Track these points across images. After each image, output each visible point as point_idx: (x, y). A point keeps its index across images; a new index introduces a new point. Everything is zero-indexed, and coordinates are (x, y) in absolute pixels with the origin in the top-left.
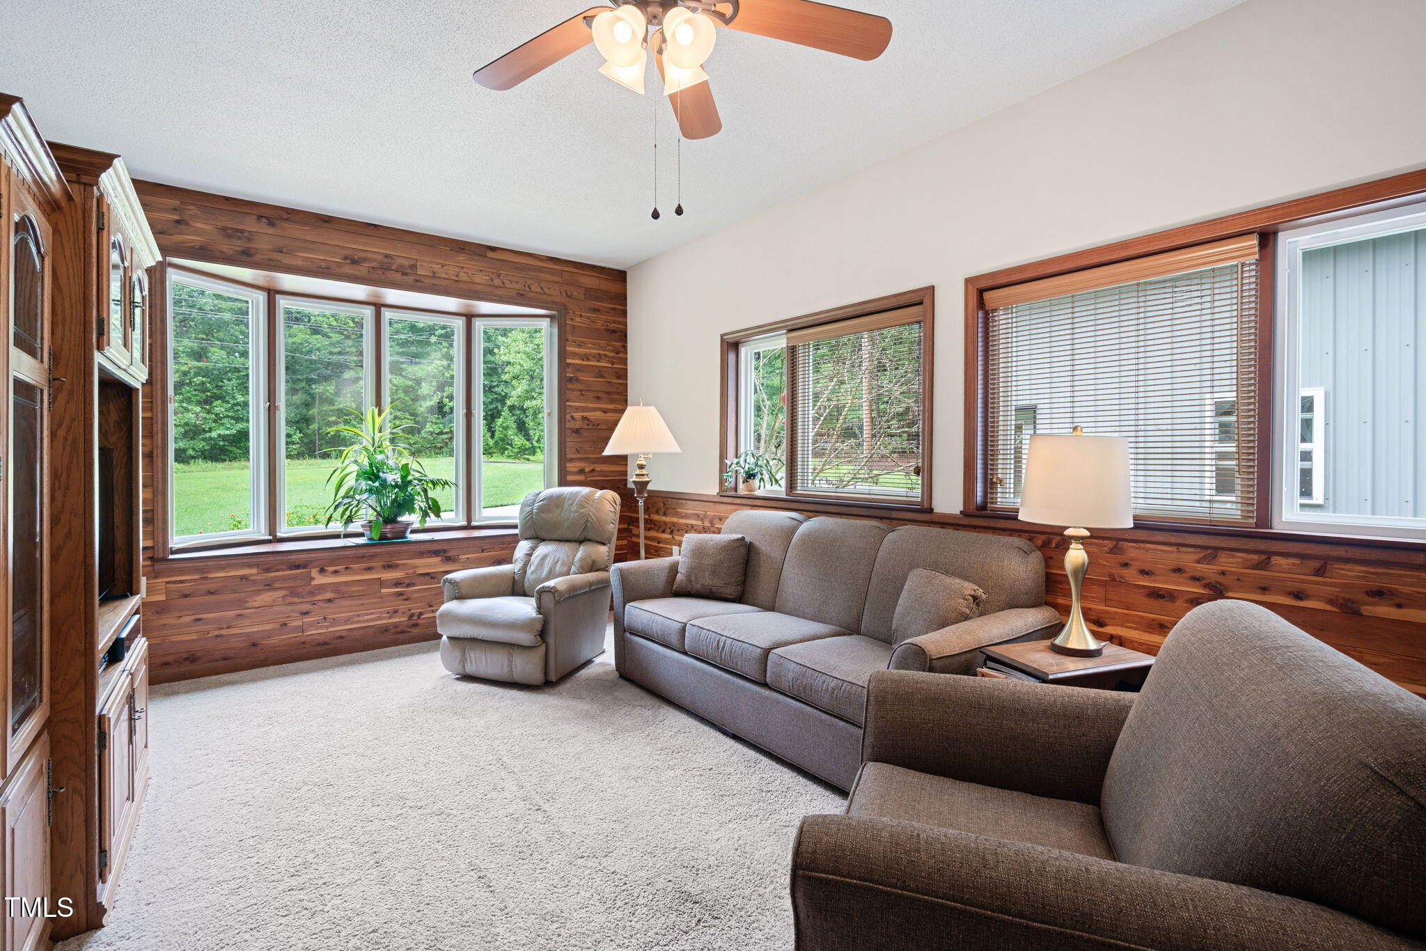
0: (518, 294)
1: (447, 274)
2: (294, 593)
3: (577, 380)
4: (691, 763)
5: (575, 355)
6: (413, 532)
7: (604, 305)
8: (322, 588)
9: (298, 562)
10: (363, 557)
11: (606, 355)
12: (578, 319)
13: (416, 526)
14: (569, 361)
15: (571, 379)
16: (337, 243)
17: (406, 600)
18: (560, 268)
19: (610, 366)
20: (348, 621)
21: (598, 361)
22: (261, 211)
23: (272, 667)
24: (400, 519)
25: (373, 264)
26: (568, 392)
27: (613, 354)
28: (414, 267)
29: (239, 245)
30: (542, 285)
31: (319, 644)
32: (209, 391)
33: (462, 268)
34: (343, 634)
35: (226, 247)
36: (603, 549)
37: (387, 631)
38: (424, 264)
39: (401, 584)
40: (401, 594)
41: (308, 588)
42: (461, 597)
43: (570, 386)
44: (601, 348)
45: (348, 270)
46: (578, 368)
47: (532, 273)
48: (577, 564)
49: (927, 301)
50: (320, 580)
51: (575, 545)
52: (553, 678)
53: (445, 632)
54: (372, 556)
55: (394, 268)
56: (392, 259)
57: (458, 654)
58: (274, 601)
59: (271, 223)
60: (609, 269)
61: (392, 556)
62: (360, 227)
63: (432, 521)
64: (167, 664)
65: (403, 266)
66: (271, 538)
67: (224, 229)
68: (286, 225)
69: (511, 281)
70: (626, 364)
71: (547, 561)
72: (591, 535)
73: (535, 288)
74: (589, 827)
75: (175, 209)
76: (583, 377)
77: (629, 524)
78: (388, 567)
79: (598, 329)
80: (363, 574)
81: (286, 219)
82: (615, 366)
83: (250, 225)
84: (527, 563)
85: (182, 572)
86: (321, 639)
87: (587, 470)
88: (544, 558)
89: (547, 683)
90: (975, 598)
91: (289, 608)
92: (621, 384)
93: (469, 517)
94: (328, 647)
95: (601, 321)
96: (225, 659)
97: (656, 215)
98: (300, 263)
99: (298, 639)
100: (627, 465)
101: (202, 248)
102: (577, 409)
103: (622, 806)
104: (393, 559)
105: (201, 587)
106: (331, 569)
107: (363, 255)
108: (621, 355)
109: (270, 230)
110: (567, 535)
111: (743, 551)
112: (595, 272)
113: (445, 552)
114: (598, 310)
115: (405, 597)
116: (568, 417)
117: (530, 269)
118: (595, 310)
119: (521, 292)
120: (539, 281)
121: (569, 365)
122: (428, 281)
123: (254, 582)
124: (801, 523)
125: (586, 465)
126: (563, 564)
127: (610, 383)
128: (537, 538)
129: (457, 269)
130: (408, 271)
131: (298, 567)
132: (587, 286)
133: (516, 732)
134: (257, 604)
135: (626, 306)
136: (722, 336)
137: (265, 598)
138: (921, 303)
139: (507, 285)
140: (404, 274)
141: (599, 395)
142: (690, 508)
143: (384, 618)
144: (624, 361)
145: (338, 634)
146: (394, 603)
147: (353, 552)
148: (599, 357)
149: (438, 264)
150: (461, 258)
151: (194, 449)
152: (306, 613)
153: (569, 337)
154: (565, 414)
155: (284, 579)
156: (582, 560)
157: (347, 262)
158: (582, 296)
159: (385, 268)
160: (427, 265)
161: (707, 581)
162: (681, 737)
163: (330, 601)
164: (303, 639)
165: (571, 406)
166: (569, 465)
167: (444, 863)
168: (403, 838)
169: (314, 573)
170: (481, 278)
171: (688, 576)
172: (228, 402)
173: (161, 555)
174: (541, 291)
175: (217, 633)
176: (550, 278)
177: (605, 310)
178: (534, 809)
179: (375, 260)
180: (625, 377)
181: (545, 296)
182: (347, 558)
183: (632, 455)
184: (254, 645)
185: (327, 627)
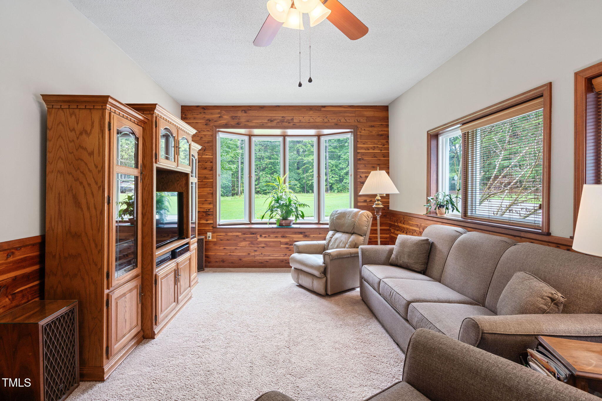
0: (335, 124)
1: (305, 120)
2: (252, 243)
3: (363, 159)
4: (367, 350)
5: (362, 148)
6: (294, 224)
7: (376, 123)
8: (261, 242)
9: (253, 232)
10: (274, 232)
11: (377, 147)
12: (363, 132)
13: (294, 222)
14: (358, 151)
15: (360, 159)
16: (265, 115)
17: (290, 250)
18: (354, 110)
19: (380, 151)
20: (269, 256)
21: (374, 150)
22: (243, 108)
23: (245, 268)
24: (289, 219)
25: (278, 121)
26: (358, 165)
27: (381, 146)
28: (292, 119)
29: (236, 121)
30: (346, 119)
31: (260, 263)
32: (273, 170)
33: (311, 117)
34: (268, 260)
35: (233, 123)
36: (362, 238)
37: (282, 261)
38: (296, 118)
39: (288, 244)
40: (287, 248)
41: (256, 242)
42: (299, 252)
43: (359, 162)
44: (375, 143)
45: (269, 124)
46: (363, 154)
47: (341, 114)
48: (349, 244)
49: (546, 94)
50: (260, 239)
51: (350, 235)
52: (329, 293)
53: (293, 265)
54: (278, 232)
55: (285, 121)
56: (285, 118)
57: (296, 275)
58: (246, 245)
59: (245, 112)
60: (379, 106)
61: (285, 233)
62: (274, 107)
63: (300, 220)
64: (217, 262)
65: (288, 120)
66: (249, 223)
67: (232, 117)
68: (250, 112)
69: (332, 119)
70: (388, 150)
71: (337, 241)
72: (356, 231)
73: (343, 120)
74: (303, 363)
75: (219, 113)
76: (366, 158)
77: (390, 227)
78: (283, 237)
79: (374, 135)
80: (274, 239)
81: (250, 110)
82: (382, 152)
83: (240, 114)
84: (330, 241)
85: (220, 232)
86: (260, 261)
87: (368, 200)
88: (336, 239)
89: (326, 295)
90: (553, 300)
91: (251, 248)
92: (386, 160)
93: (319, 219)
94: (263, 264)
95: (375, 131)
96: (232, 263)
97: (300, 85)
98: (254, 124)
99: (253, 260)
100: (389, 198)
101: (226, 124)
102: (363, 172)
103: (322, 359)
104: (285, 234)
105: (225, 238)
106: (264, 236)
107: (274, 118)
108: (386, 146)
109: (245, 115)
110: (347, 230)
111: (427, 247)
112: (371, 109)
113: (305, 234)
114: (374, 126)
115: (289, 249)
116: (358, 176)
117: (340, 113)
118: (372, 126)
119: (336, 123)
120: (344, 117)
121: (359, 153)
122: (298, 124)
123: (240, 238)
124: (462, 234)
125: (368, 198)
126: (343, 243)
127: (380, 160)
128: (336, 230)
129: (309, 118)
130: (290, 121)
131: (253, 234)
132: (368, 116)
133: (303, 313)
134: (241, 245)
135: (388, 122)
136: (428, 132)
137: (243, 244)
138: (541, 96)
139: (330, 121)
140: (289, 123)
141: (374, 166)
142: (415, 222)
143: (282, 256)
144: (388, 149)
145: (266, 260)
146: (286, 251)
147: (271, 230)
148: (374, 148)
149: (302, 116)
150: (311, 113)
151: (269, 190)
152: (256, 251)
153: (359, 140)
154: (357, 175)
155: (249, 238)
156: (351, 242)
157: (269, 121)
158: (365, 121)
159: (282, 121)
160: (297, 118)
161: (405, 260)
162: (371, 336)
163: (263, 247)
164: (255, 260)
165: (360, 172)
166: (359, 198)
167: (244, 356)
168: (239, 341)
169: (258, 237)
170: (319, 120)
171: (397, 256)
172: (278, 173)
173: (215, 226)
174: (345, 121)
175: (230, 254)
176: (350, 115)
177: (377, 125)
178: (287, 347)
179: (278, 119)
180: (388, 156)
181: (347, 123)
182: (268, 232)
183: (391, 194)
184: (240, 260)
185: (263, 257)
